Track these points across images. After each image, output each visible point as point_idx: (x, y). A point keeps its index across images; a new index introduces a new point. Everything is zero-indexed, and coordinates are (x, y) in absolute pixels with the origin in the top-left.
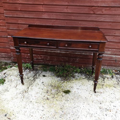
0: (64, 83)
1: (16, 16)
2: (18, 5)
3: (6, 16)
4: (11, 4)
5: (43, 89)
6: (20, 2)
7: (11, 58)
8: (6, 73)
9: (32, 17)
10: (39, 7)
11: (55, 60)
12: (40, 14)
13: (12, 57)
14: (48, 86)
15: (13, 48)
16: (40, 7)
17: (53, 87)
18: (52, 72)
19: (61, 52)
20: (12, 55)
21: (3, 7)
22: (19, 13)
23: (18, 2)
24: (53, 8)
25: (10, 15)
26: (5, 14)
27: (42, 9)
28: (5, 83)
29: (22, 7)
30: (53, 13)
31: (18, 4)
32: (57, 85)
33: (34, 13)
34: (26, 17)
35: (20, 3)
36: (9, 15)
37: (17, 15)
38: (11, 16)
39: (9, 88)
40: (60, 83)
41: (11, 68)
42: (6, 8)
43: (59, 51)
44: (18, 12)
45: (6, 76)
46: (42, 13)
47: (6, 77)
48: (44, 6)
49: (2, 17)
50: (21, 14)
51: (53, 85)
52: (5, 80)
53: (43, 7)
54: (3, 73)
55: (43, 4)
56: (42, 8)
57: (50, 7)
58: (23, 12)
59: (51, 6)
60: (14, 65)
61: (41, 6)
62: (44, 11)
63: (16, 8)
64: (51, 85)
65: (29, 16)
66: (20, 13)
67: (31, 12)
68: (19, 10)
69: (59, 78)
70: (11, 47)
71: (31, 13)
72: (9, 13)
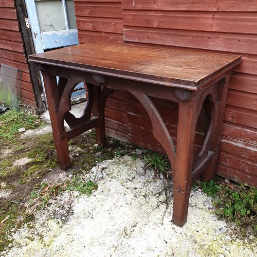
0: (232, 246)
1: (146, 41)
2: (152, 13)
3: (127, 40)
4: (139, 13)
5: (166, 242)
6: (158, 5)
7: (128, 134)
8: (106, 168)
9: (182, 46)
10: (204, 20)
11: (227, 164)
12: (203, 37)
13: (130, 132)
14: (185, 237)
15: (132, 114)
16: (207, 18)
17: (196, 246)
18: (208, 195)
19: (249, 148)
20: (130, 128)
21: (122, 19)
22: (154, 33)
23: (156, 7)
24: (244, 23)
25: (135, 39)
26: (124, 37)
27: (212, 26)
28: (94, 194)
29: (161, 19)
30: (240, 37)
31: (155, 12)
32: (210, 243)
33: (189, 36)
34: (168, 44)
35: (157, 8)
36: (132, 37)
37: (148, 38)
38: (136, 41)
39: (98, 210)
40: (221, 239)
41: (120, 159)
42: (129, 22)
43: (242, 143)
44: (152, 31)
45: (104, 175)
46: (210, 35)
47: (102, 178)
48: (216, 16)
49: (119, 41)
50: (157, 36)
51: (198, 239)
52: (96, 187)
53: (214, 18)
54: (100, 167)
55: (215, 10)
56: (211, 21)
57: (234, 20)
58: (163, 32)
59: (238, 17)
60: (130, 151)
61: (211, 16)
62: (214, 29)
63: (148, 21)
64: (191, 237)
65: (176, 42)
66: (156, 33)
67: (181, 33)
68: (155, 26)
69: (222, 224)
70: (130, 111)
71: (182, 36)
72: (132, 34)
